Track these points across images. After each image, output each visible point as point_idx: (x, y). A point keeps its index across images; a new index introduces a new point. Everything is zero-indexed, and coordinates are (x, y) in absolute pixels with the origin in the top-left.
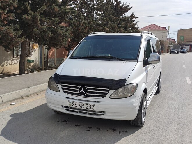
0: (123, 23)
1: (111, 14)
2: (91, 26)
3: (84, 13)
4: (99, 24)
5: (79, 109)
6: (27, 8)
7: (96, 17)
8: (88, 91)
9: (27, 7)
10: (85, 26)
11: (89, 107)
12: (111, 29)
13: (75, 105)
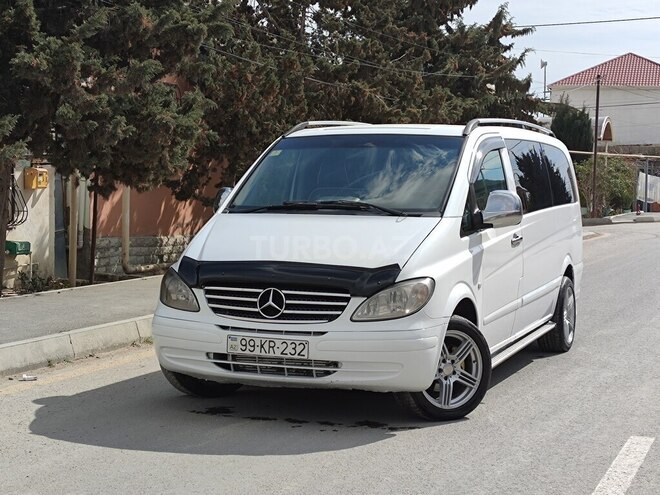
0: (452, 63)
1: (391, 19)
2: (295, 83)
3: (260, 17)
4: (332, 67)
5: (261, 359)
6: (28, 19)
7: (314, 38)
8: (288, 302)
9: (30, 17)
10: (264, 85)
11: (290, 350)
12: (390, 91)
13: (248, 347)
